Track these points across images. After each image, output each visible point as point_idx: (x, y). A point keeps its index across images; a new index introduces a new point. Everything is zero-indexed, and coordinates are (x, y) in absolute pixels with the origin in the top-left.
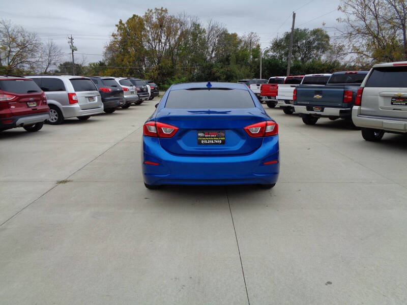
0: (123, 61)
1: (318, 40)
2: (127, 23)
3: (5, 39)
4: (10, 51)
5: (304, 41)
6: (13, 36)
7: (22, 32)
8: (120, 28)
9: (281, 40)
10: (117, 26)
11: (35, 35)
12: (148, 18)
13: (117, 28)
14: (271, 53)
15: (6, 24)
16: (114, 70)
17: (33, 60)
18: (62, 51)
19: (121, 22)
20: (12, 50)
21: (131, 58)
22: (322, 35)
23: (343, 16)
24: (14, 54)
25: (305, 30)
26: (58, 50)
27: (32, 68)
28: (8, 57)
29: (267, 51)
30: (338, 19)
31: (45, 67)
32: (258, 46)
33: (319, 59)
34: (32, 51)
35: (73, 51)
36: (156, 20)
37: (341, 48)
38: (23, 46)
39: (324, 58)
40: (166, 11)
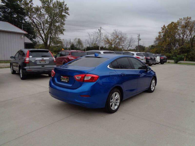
0: (162, 44)
2: (167, 26)
3: (115, 36)
4: (116, 41)
6: (118, 35)
7: (121, 33)
8: (163, 29)
10: (162, 28)
11: (125, 34)
12: (179, 23)
13: (162, 29)
15: (116, 31)
16: (157, 49)
17: (123, 44)
18: (135, 41)
19: (164, 26)
20: (116, 40)
21: (167, 43)
24: (117, 42)
26: (134, 40)
27: (123, 48)
28: (115, 43)
31: (127, 47)
34: (123, 41)
35: (139, 40)
36: (184, 23)
38: (120, 39)
40: (190, 18)
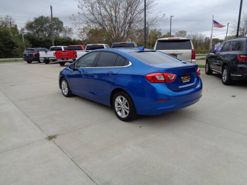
1: (57, 24)
5: (48, 24)
9: (32, 23)
14: (26, 31)
22: (59, 21)
23: (81, 11)
25: (47, 17)
29: (23, 30)
30: (79, 13)
32: (16, 26)
33: (59, 35)
37: (70, 30)
39: (61, 35)
